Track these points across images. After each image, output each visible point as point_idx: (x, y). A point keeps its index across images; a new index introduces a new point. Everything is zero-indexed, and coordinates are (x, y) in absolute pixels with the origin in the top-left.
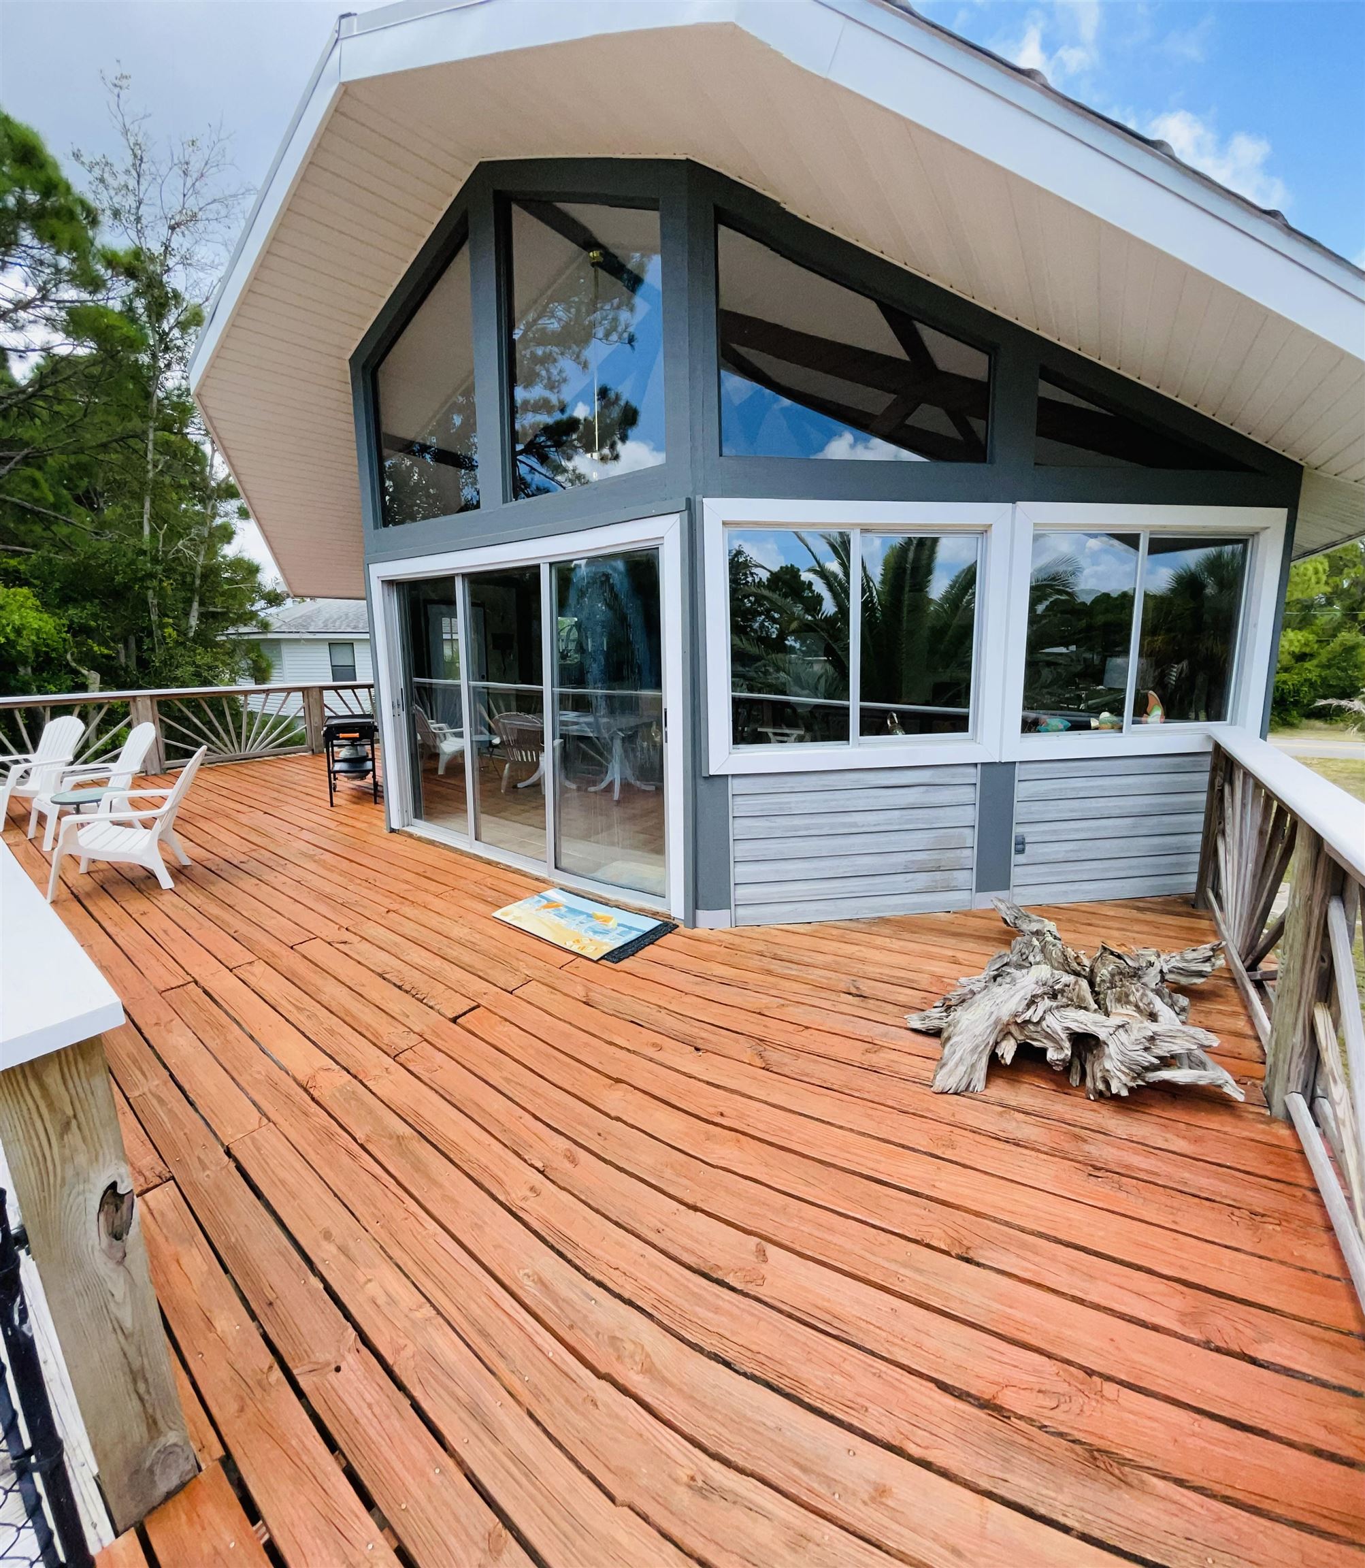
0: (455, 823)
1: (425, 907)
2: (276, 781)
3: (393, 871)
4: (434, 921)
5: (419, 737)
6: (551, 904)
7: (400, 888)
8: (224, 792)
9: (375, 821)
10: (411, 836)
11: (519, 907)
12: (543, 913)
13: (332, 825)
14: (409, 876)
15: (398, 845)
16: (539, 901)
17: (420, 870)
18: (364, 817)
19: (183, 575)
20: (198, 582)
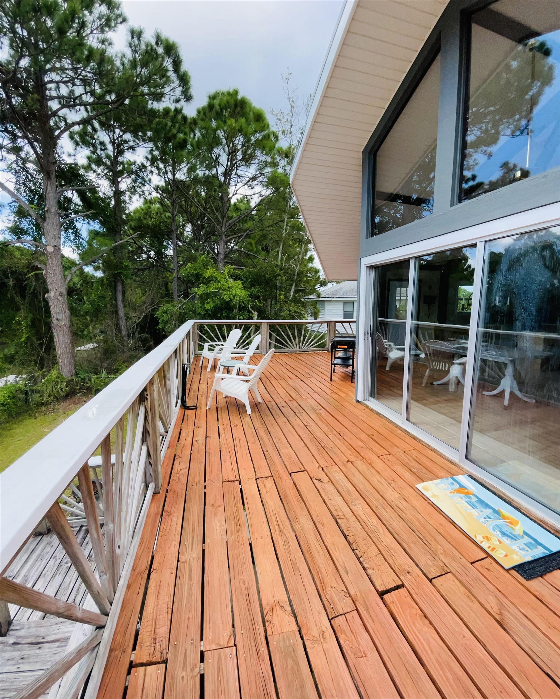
0: (394, 403)
1: (370, 464)
2: (310, 363)
3: (355, 430)
4: (375, 479)
5: (377, 348)
6: (462, 489)
7: (358, 444)
8: (288, 367)
9: (350, 393)
10: (367, 407)
11: (436, 485)
12: (457, 497)
13: (329, 392)
14: (363, 436)
15: (359, 412)
16: (453, 484)
17: (370, 433)
18: (345, 390)
19: (290, 274)
20: (295, 277)
